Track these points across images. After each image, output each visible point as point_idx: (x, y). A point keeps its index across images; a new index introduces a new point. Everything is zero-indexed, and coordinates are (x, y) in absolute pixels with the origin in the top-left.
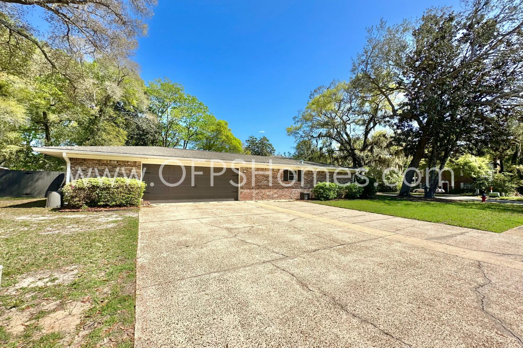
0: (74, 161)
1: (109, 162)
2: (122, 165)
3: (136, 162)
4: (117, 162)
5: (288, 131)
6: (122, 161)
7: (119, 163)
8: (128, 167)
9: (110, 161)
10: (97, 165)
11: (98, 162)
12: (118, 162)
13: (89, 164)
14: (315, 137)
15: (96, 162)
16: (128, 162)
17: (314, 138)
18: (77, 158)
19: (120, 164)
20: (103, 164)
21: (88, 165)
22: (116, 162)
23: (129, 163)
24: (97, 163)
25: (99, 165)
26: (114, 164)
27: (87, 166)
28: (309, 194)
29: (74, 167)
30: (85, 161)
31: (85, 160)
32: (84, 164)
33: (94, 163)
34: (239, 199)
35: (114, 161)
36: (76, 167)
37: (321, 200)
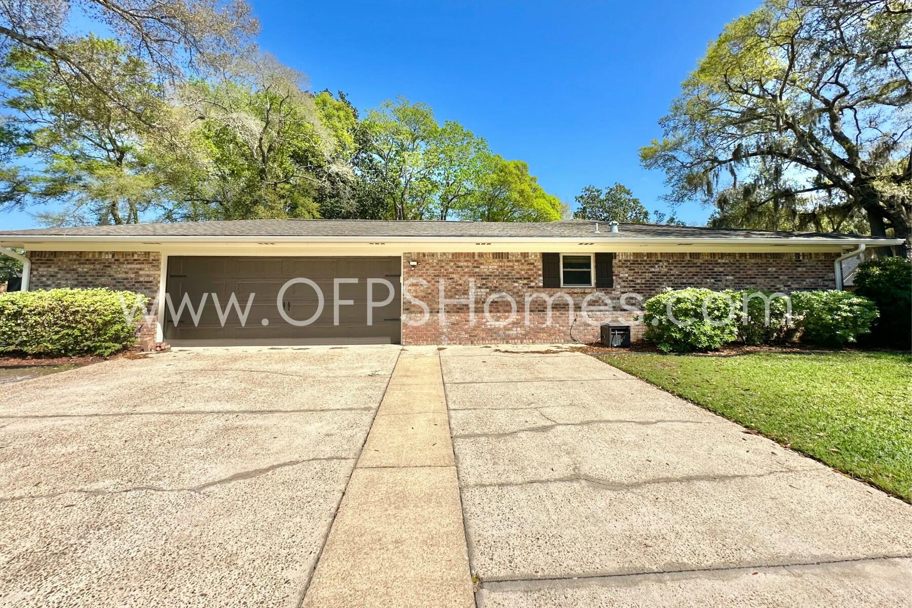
0: (37, 258)
1: (97, 256)
2: (122, 260)
3: (149, 253)
4: (113, 256)
5: (645, 157)
6: (122, 253)
7: (116, 257)
8: (133, 266)
9: (100, 253)
10: (77, 263)
11: (78, 258)
12: (114, 254)
13: (63, 263)
14: (725, 162)
15: (75, 257)
16: (133, 254)
17: (720, 163)
18: (42, 252)
19: (117, 260)
20: (87, 260)
21: (60, 264)
22: (110, 256)
23: (136, 257)
24: (75, 260)
25: (79, 264)
26: (107, 260)
27: (59, 266)
28: (626, 330)
29: (37, 270)
30: (55, 257)
31: (55, 254)
32: (54, 263)
33: (70, 260)
34: (403, 340)
35: (107, 253)
36: (40, 269)
37: (662, 353)
